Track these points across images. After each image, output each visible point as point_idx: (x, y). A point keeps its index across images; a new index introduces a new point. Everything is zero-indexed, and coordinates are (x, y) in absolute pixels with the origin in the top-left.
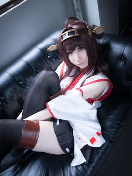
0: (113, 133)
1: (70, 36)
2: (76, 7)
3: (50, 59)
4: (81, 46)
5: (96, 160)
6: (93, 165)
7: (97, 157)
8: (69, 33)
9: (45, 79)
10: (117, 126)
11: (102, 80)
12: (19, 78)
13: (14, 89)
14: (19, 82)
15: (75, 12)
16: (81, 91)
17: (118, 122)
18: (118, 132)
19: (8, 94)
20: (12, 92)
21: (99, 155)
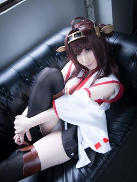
0: (120, 137)
1: (76, 38)
2: (88, 3)
3: (58, 57)
4: (88, 48)
5: (100, 164)
6: (97, 168)
7: (102, 160)
8: (75, 35)
9: (48, 76)
10: (124, 130)
11: (113, 82)
12: (25, 75)
13: (20, 86)
14: (25, 79)
15: (86, 8)
16: (89, 91)
17: (126, 125)
18: (124, 136)
19: (13, 90)
20: (17, 89)
21: (104, 158)
